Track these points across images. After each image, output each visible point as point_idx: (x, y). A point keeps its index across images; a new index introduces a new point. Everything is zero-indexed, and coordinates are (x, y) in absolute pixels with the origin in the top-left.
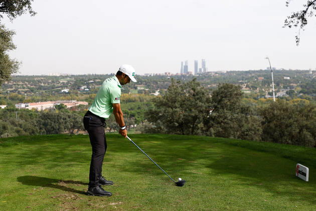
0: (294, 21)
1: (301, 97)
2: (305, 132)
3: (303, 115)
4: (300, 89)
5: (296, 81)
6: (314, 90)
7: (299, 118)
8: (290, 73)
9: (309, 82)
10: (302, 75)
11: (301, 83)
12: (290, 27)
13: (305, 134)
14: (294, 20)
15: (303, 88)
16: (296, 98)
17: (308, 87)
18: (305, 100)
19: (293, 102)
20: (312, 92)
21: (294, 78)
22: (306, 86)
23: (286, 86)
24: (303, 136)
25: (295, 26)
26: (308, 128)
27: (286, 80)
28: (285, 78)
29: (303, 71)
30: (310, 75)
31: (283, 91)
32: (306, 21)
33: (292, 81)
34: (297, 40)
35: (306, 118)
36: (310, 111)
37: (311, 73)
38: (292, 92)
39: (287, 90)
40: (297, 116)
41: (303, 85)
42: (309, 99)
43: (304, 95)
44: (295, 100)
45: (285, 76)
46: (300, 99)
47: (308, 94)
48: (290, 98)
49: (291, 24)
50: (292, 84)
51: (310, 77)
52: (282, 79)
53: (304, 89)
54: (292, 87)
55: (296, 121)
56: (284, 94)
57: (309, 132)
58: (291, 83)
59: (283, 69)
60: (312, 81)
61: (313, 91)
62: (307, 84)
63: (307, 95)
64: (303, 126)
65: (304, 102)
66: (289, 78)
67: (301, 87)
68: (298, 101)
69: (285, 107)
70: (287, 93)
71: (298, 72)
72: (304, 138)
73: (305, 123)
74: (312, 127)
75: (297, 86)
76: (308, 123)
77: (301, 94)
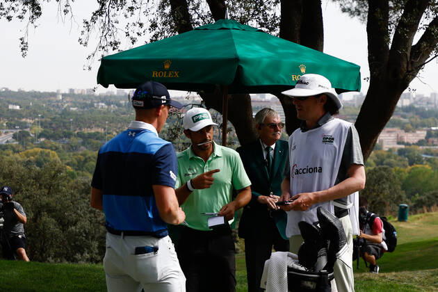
0: (16, 8)
1: (42, 146)
2: (45, 218)
3: (41, 185)
4: (39, 129)
5: (33, 114)
6: (65, 130)
7: (34, 191)
8: (20, 96)
9: (58, 116)
10: (44, 102)
11: (42, 117)
12: (9, 18)
13: (45, 222)
14: (17, 5)
15: (45, 127)
16: (32, 148)
17: (53, 126)
18: (49, 150)
19: (27, 155)
20: (62, 135)
21: (28, 107)
22: (51, 124)
23: (13, 123)
24: (41, 227)
25: (20, 17)
26: (50, 211)
27: (14, 111)
28: (11, 107)
29: (45, 93)
30: (58, 101)
31: (6, 133)
32: (39, 8)
33: (24, 114)
34: (22, 46)
35: (47, 191)
36: (54, 177)
37: (61, 97)
38: (24, 136)
39: (15, 131)
40: (29, 188)
41: (46, 121)
42: (56, 149)
43: (47, 141)
44: (31, 151)
45: (10, 103)
46: (41, 149)
47: (56, 139)
48: (21, 148)
49: (11, 13)
50: (24, 120)
51: (58, 106)
52: (5, 109)
53: (48, 130)
54: (24, 126)
55: (28, 197)
56: (10, 138)
57: (53, 217)
58: (23, 118)
59: (7, 89)
60: (63, 114)
61: (64, 132)
62: (53, 119)
63: (53, 142)
64: (43, 207)
65: (47, 155)
66: (18, 107)
67: (42, 124)
68: (36, 153)
69: (6, 171)
70: (15, 137)
71: (35, 95)
72: (44, 229)
73: (45, 200)
74: (59, 207)
75: (34, 124)
76: (51, 200)
77: (42, 140)
